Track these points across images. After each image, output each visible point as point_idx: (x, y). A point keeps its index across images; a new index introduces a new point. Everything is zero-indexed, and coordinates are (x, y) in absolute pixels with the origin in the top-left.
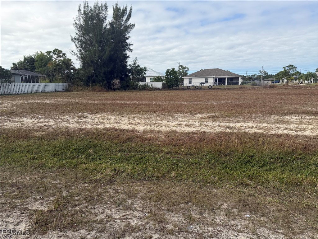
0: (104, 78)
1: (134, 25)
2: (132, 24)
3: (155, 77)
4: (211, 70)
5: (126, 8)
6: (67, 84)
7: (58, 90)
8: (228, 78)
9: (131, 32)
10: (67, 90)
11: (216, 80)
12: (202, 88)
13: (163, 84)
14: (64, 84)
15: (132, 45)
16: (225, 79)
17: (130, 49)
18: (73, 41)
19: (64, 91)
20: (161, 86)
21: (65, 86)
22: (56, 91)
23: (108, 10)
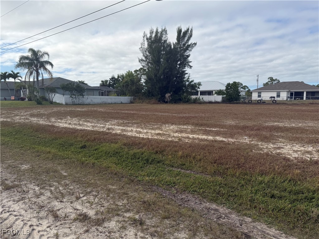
0: (159, 93)
1: (195, 44)
2: (193, 43)
3: (216, 91)
4: (289, 83)
5: (188, 29)
6: (132, 97)
7: (123, 102)
8: (307, 92)
9: (193, 50)
10: (131, 102)
11: (292, 94)
12: (265, 102)
13: (223, 98)
14: (130, 97)
15: (191, 62)
16: (303, 92)
17: (190, 66)
18: (140, 62)
19: (129, 103)
20: (221, 99)
21: (130, 99)
22: (122, 103)
23: (167, 33)
